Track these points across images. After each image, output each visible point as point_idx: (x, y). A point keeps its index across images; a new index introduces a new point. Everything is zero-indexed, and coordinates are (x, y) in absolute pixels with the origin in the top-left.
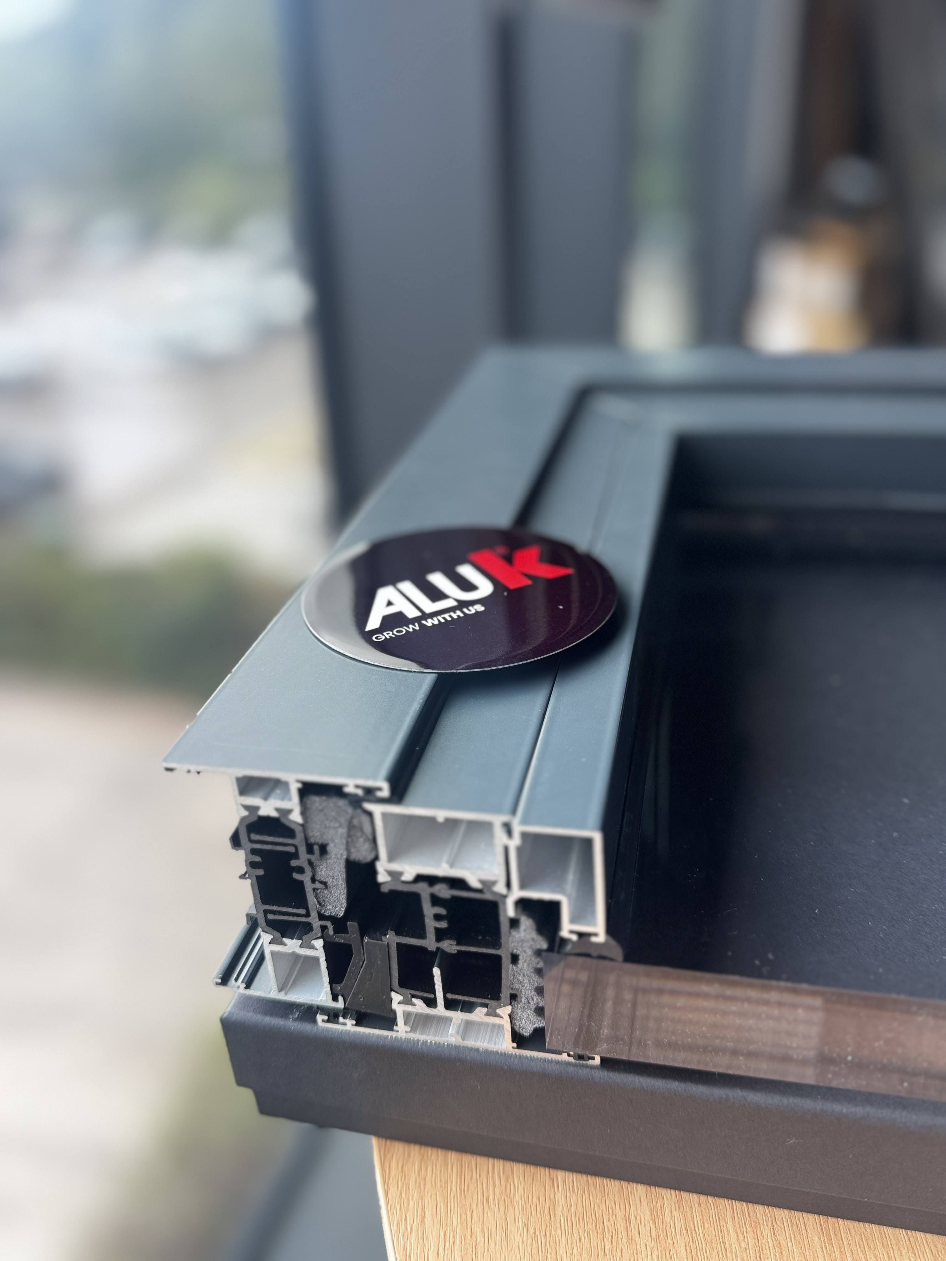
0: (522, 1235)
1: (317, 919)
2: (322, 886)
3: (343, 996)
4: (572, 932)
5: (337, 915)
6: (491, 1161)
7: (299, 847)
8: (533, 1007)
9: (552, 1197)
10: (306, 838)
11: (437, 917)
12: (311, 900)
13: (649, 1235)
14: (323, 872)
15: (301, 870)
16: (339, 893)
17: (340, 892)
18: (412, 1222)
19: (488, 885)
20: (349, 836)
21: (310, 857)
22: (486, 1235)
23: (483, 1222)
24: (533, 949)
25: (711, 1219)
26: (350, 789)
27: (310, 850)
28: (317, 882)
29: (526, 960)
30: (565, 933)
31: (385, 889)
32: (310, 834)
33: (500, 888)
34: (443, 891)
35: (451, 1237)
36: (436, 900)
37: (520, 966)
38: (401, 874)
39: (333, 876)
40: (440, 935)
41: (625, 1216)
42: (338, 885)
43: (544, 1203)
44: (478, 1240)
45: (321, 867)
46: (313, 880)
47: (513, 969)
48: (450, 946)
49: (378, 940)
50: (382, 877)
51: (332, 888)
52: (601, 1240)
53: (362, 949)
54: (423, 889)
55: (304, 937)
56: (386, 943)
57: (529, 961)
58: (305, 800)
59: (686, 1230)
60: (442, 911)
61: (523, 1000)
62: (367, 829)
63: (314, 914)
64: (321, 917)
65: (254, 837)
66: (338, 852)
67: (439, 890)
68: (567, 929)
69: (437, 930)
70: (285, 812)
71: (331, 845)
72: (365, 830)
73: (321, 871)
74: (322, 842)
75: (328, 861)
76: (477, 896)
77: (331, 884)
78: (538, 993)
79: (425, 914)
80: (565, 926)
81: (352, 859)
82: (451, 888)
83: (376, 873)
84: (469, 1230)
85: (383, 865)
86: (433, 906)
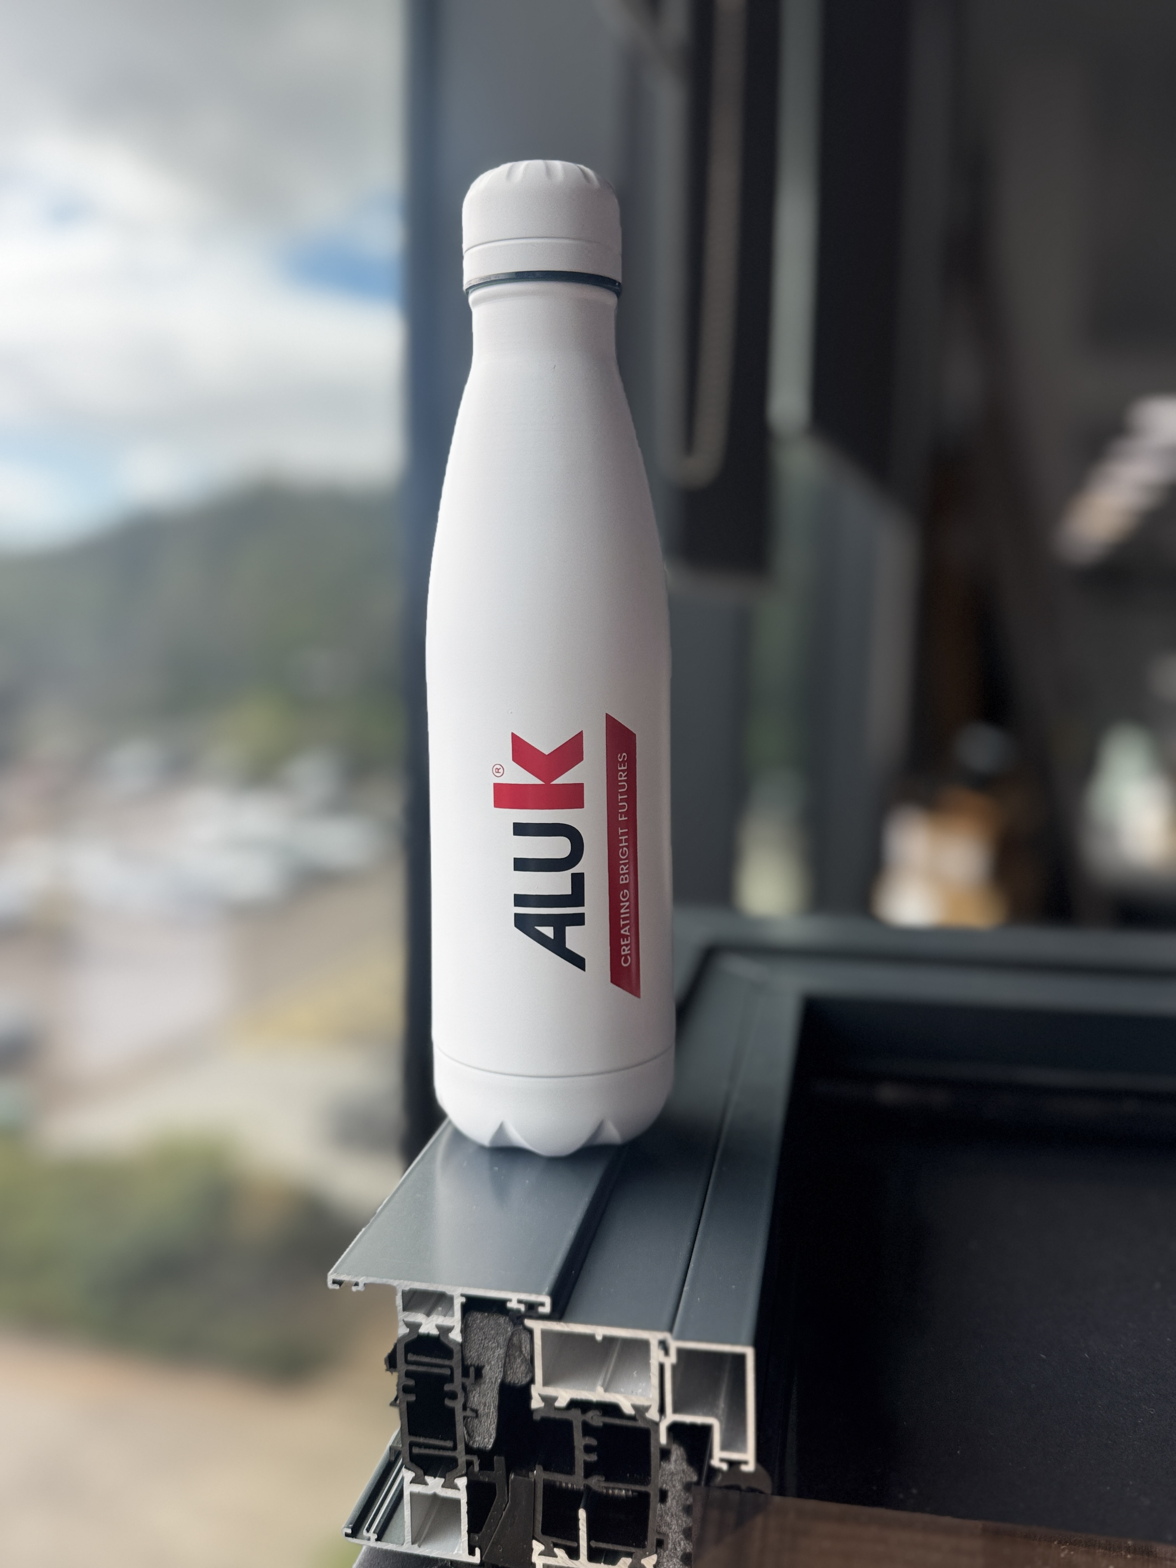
1: (464, 1453)
2: (474, 1415)
3: (480, 1548)
4: (722, 1460)
5: (486, 1447)
7: (455, 1369)
8: (680, 1554)
10: (463, 1359)
11: (588, 1449)
12: (460, 1430)
14: (475, 1399)
15: (453, 1396)
16: (489, 1422)
17: (491, 1422)
19: (640, 1410)
20: (507, 1355)
21: (465, 1380)
24: (683, 1483)
26: (513, 1305)
27: (465, 1373)
28: (468, 1409)
29: (675, 1496)
30: (715, 1462)
31: (537, 1417)
32: (468, 1354)
33: (653, 1414)
34: (596, 1419)
36: (587, 1429)
37: (668, 1504)
38: (555, 1399)
39: (485, 1403)
40: (590, 1470)
42: (490, 1412)
45: (474, 1392)
46: (465, 1408)
47: (661, 1508)
48: (597, 1483)
49: (525, 1477)
50: (536, 1403)
51: (483, 1416)
53: (506, 1488)
54: (576, 1416)
55: (447, 1475)
56: (533, 1480)
57: (678, 1497)
58: (466, 1316)
60: (593, 1442)
61: (670, 1546)
62: (526, 1349)
63: (461, 1447)
64: (469, 1450)
65: (412, 1357)
66: (493, 1375)
67: (592, 1417)
68: (718, 1457)
69: (586, 1464)
70: (445, 1330)
71: (487, 1368)
72: (524, 1349)
73: (474, 1397)
74: (478, 1364)
75: (482, 1386)
76: (629, 1423)
77: (482, 1412)
78: (686, 1536)
79: (576, 1444)
80: (716, 1454)
81: (507, 1381)
82: (604, 1415)
83: (530, 1399)
85: (537, 1389)
86: (584, 1435)
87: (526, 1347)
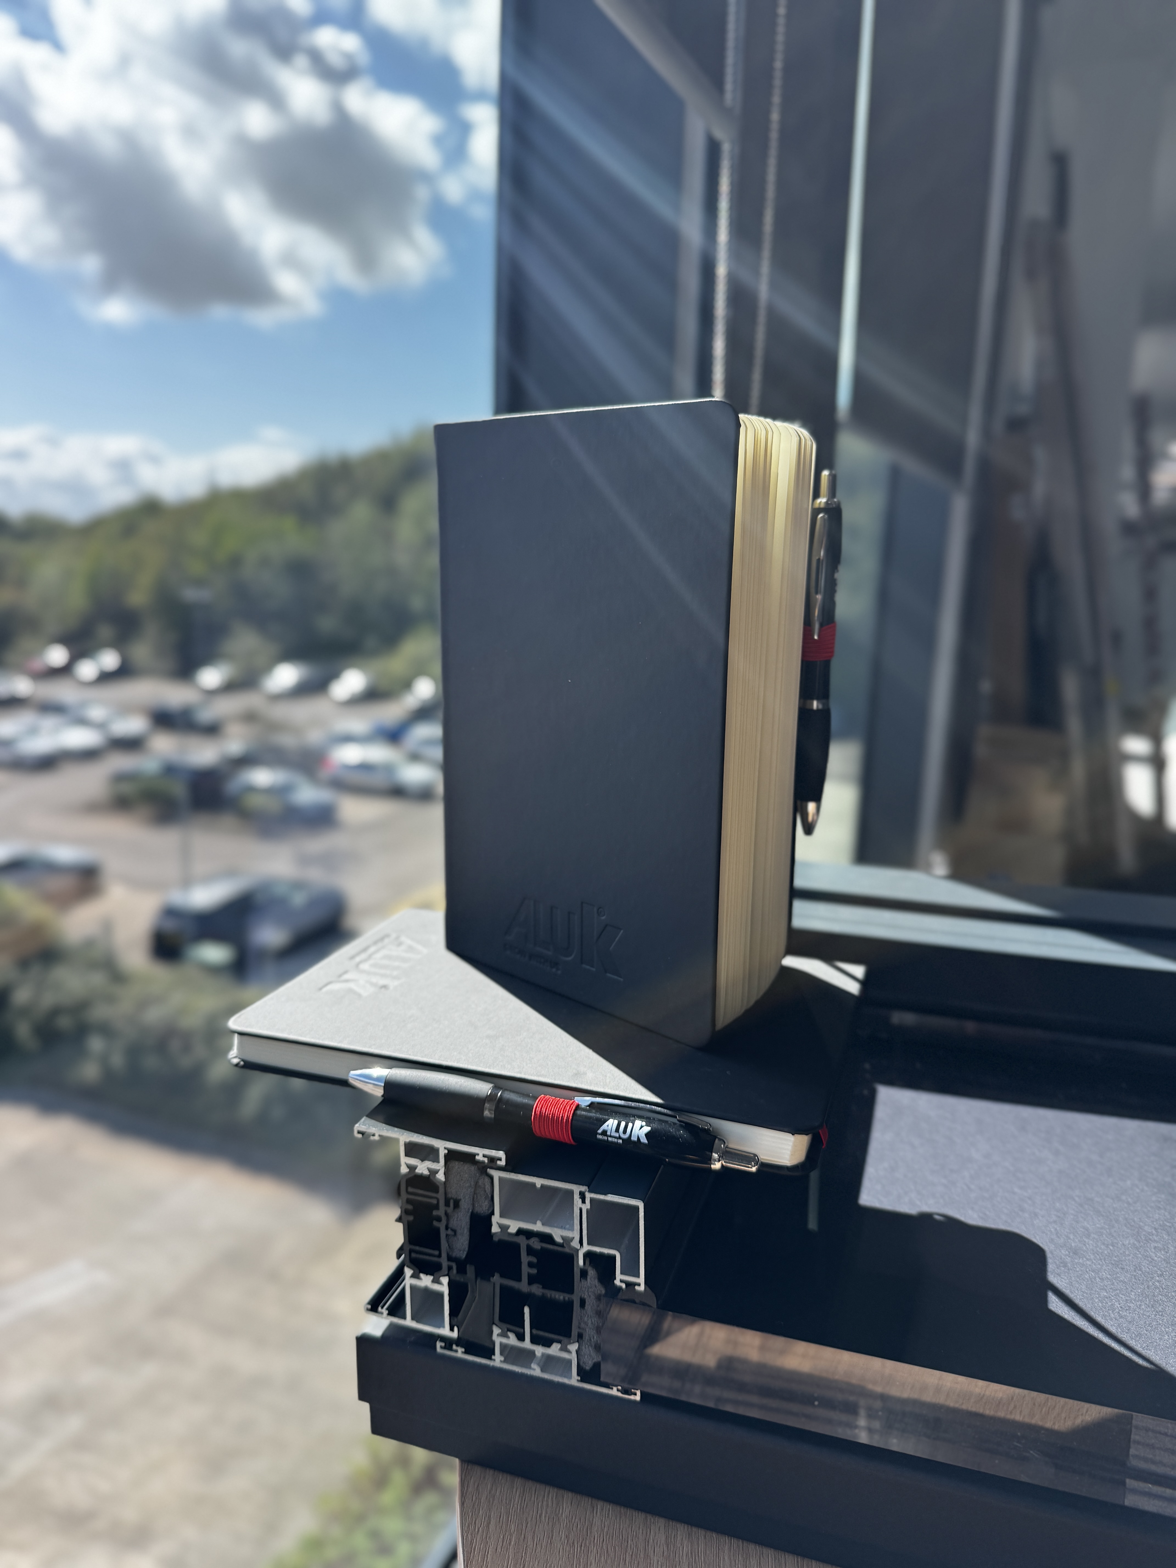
0: (563, 1544)
1: (446, 1259)
2: (453, 1233)
3: (457, 1327)
4: (621, 1281)
5: (461, 1257)
6: (548, 1488)
7: (440, 1200)
8: (594, 1344)
9: (591, 1519)
10: (446, 1194)
11: (530, 1265)
12: (444, 1243)
13: (662, 1554)
14: (454, 1222)
15: (439, 1219)
17: (465, 1239)
18: (480, 1526)
19: (567, 1240)
20: (474, 1195)
21: (447, 1208)
22: (535, 1540)
23: (534, 1532)
24: (595, 1295)
25: (712, 1549)
26: (481, 1159)
27: (447, 1204)
28: (449, 1230)
29: (590, 1304)
30: (617, 1282)
31: (496, 1239)
32: (449, 1189)
33: (575, 1244)
34: (536, 1244)
35: (508, 1539)
36: (530, 1251)
37: (586, 1308)
38: (508, 1227)
39: (461, 1226)
40: (532, 1280)
41: (646, 1539)
42: (464, 1232)
43: (584, 1523)
44: (529, 1543)
45: (453, 1218)
46: (447, 1228)
47: (581, 1311)
48: (537, 1290)
49: (487, 1281)
50: (495, 1229)
51: (460, 1235)
52: (623, 1554)
53: (475, 1289)
54: (522, 1241)
55: (435, 1274)
56: (493, 1284)
57: (592, 1305)
58: (448, 1163)
59: (691, 1554)
60: (534, 1260)
61: (587, 1338)
63: (444, 1255)
64: (450, 1258)
65: (410, 1189)
66: (465, 1205)
67: (534, 1242)
68: (620, 1279)
69: (529, 1275)
70: (434, 1172)
71: (463, 1200)
72: (486, 1189)
74: (456, 1199)
75: (459, 1214)
76: (560, 1249)
77: (459, 1232)
78: (597, 1332)
79: (522, 1261)
80: (618, 1277)
81: (475, 1211)
82: (541, 1241)
83: (491, 1225)
84: (523, 1536)
85: (496, 1219)
86: (528, 1254)
87: (488, 1189)
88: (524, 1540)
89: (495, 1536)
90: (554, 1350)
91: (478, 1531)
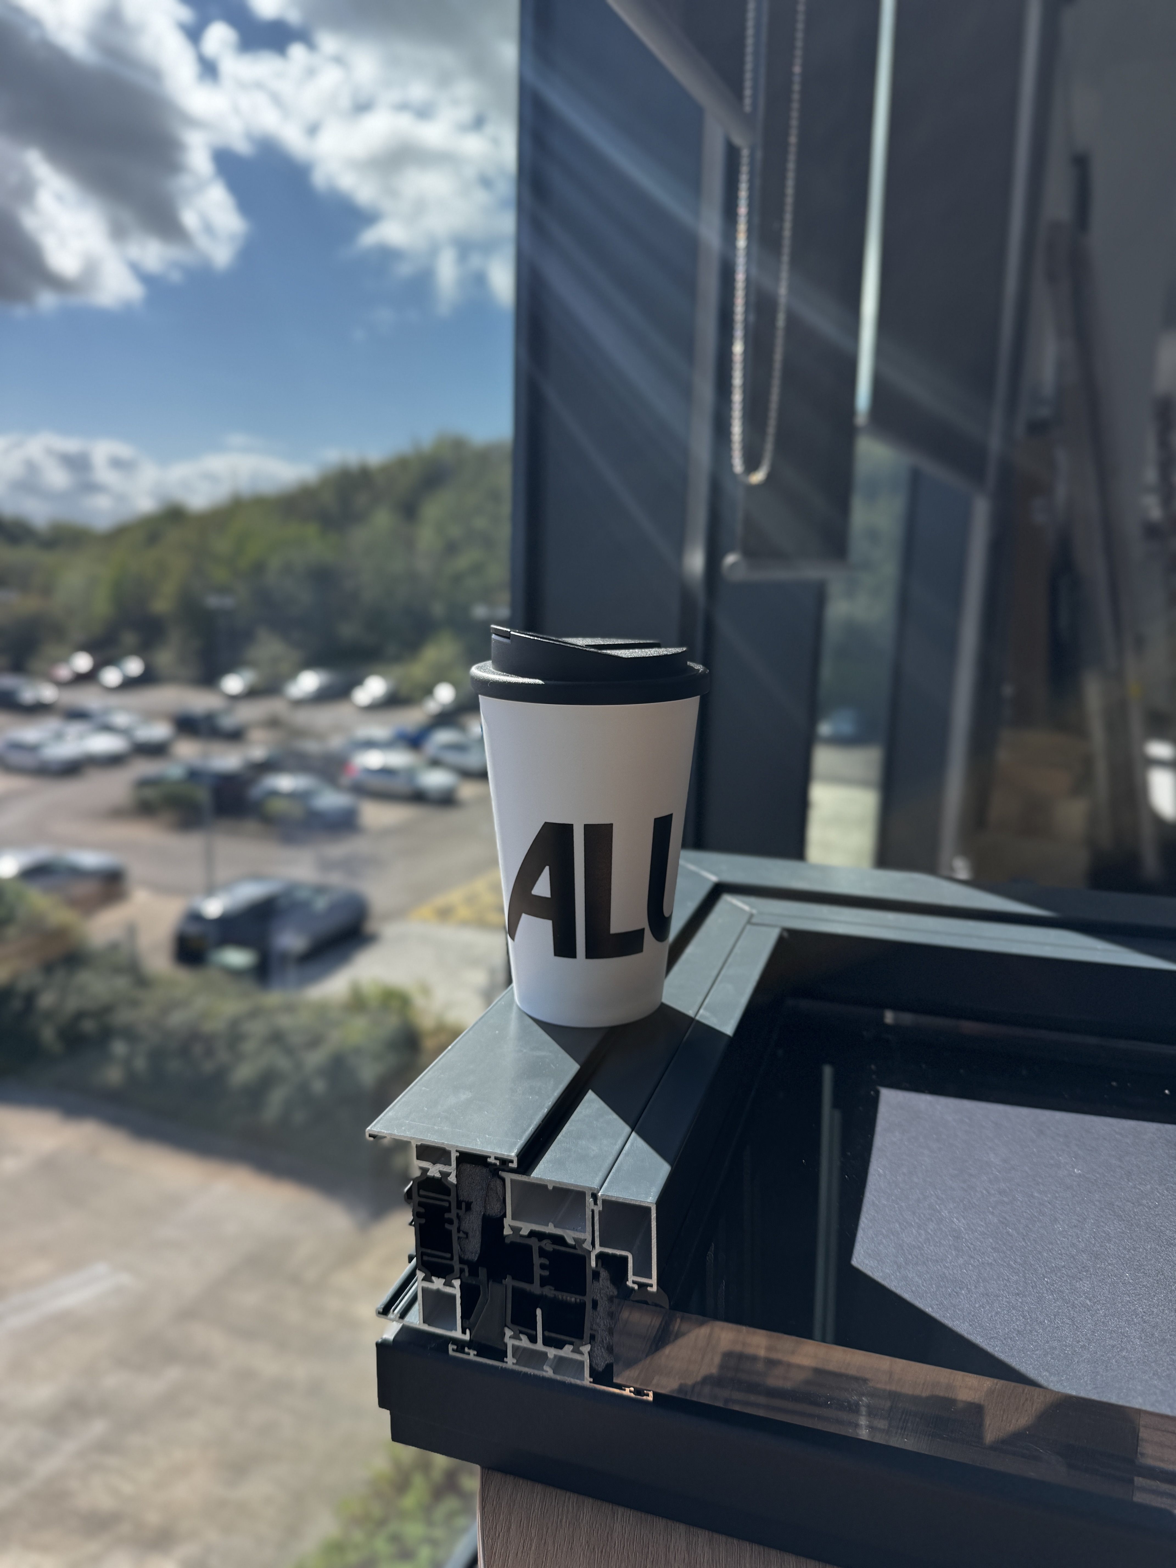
0: (584, 1549)
1: (458, 1262)
2: (465, 1236)
3: (469, 1329)
4: (634, 1282)
5: (473, 1260)
6: (568, 1494)
7: (452, 1203)
8: (606, 1345)
9: (612, 1525)
10: (458, 1196)
11: (543, 1267)
12: (456, 1246)
13: (683, 1561)
14: (466, 1225)
15: (451, 1222)
16: (475, 1242)
17: (477, 1242)
18: (500, 1530)
19: (579, 1242)
20: (487, 1197)
21: (459, 1211)
22: (556, 1546)
23: (555, 1537)
24: (608, 1296)
25: (734, 1556)
26: (491, 1160)
27: (459, 1207)
28: (461, 1232)
29: (602, 1305)
30: (629, 1283)
31: (507, 1241)
32: (461, 1192)
33: (587, 1246)
34: (548, 1246)
35: (529, 1544)
36: (542, 1253)
37: (598, 1309)
38: (520, 1229)
39: (473, 1228)
40: (544, 1282)
41: (666, 1546)
42: (475, 1235)
43: (604, 1529)
44: (549, 1549)
45: (465, 1221)
46: (459, 1230)
47: (593, 1313)
48: (549, 1292)
49: (499, 1283)
50: (507, 1231)
51: (471, 1238)
52: (644, 1560)
53: (487, 1291)
54: (534, 1243)
55: (447, 1277)
56: (505, 1286)
57: (604, 1306)
58: (460, 1166)
59: (713, 1560)
60: (546, 1262)
61: (599, 1339)
63: (456, 1258)
65: (422, 1192)
66: (477, 1208)
67: (545, 1244)
68: (632, 1280)
69: (541, 1277)
70: (446, 1175)
71: (475, 1203)
72: (499, 1192)
73: (465, 1223)
74: (468, 1201)
75: (471, 1216)
76: (572, 1251)
77: (470, 1234)
78: (610, 1334)
79: (534, 1262)
80: (630, 1278)
81: (487, 1214)
82: (553, 1243)
83: (503, 1227)
84: (543, 1541)
85: (508, 1221)
86: (540, 1257)
87: (500, 1191)
88: (544, 1546)
89: (516, 1541)
90: (567, 1351)
91: (499, 1535)
